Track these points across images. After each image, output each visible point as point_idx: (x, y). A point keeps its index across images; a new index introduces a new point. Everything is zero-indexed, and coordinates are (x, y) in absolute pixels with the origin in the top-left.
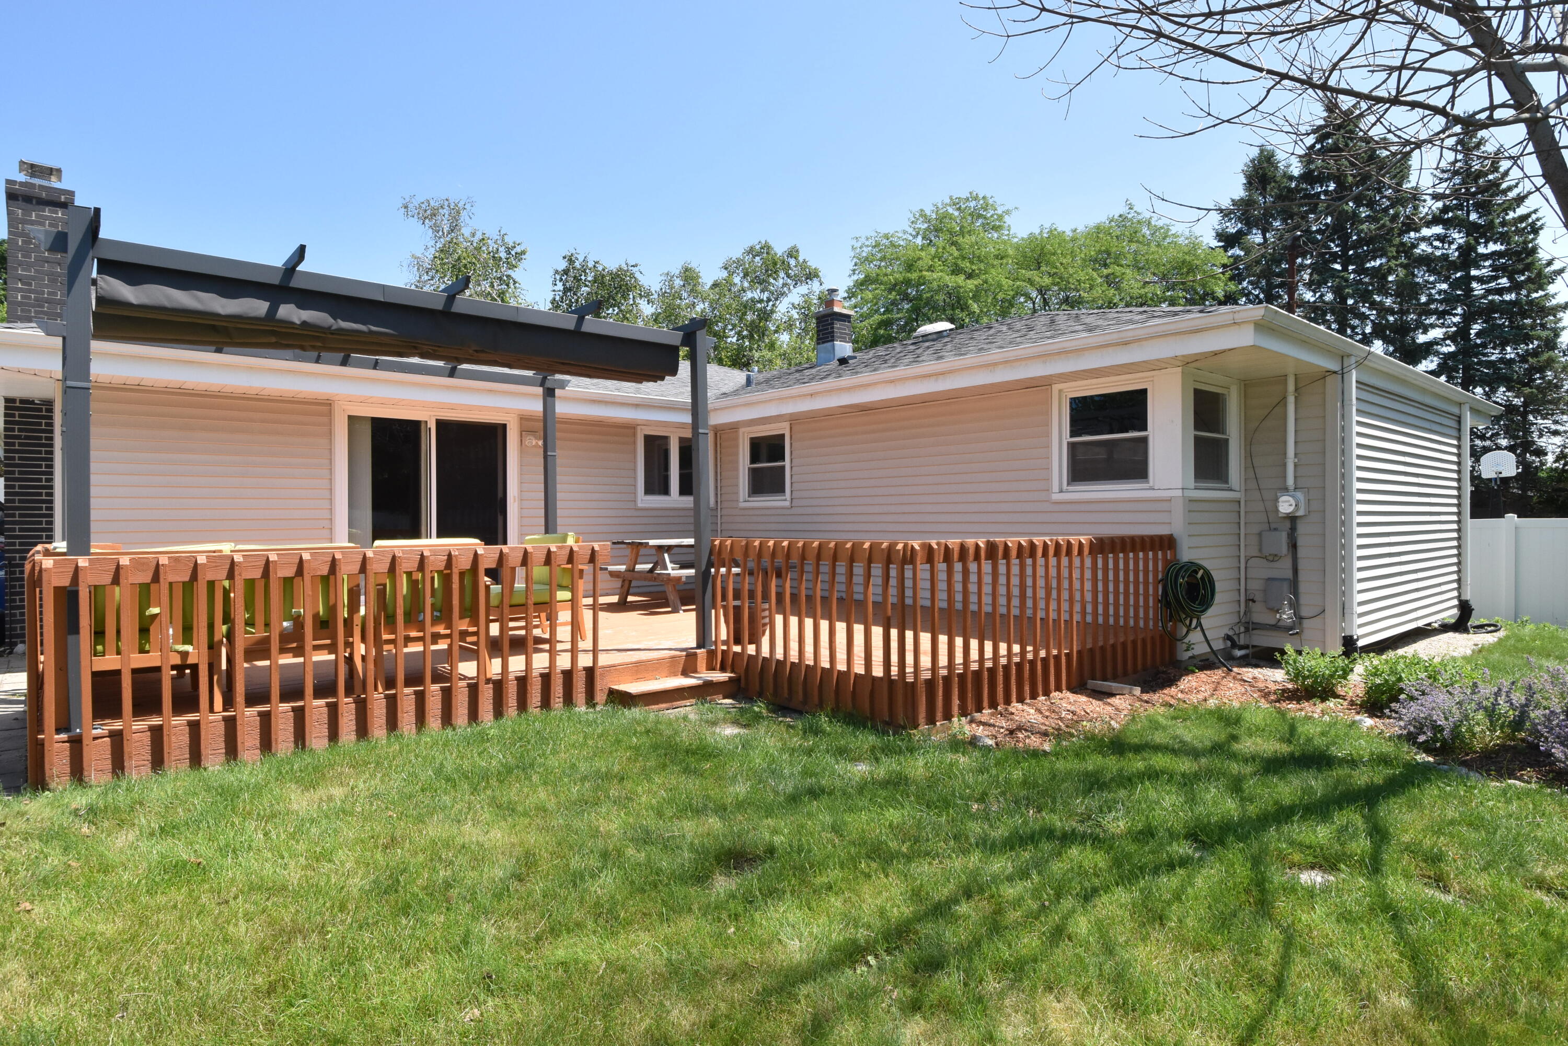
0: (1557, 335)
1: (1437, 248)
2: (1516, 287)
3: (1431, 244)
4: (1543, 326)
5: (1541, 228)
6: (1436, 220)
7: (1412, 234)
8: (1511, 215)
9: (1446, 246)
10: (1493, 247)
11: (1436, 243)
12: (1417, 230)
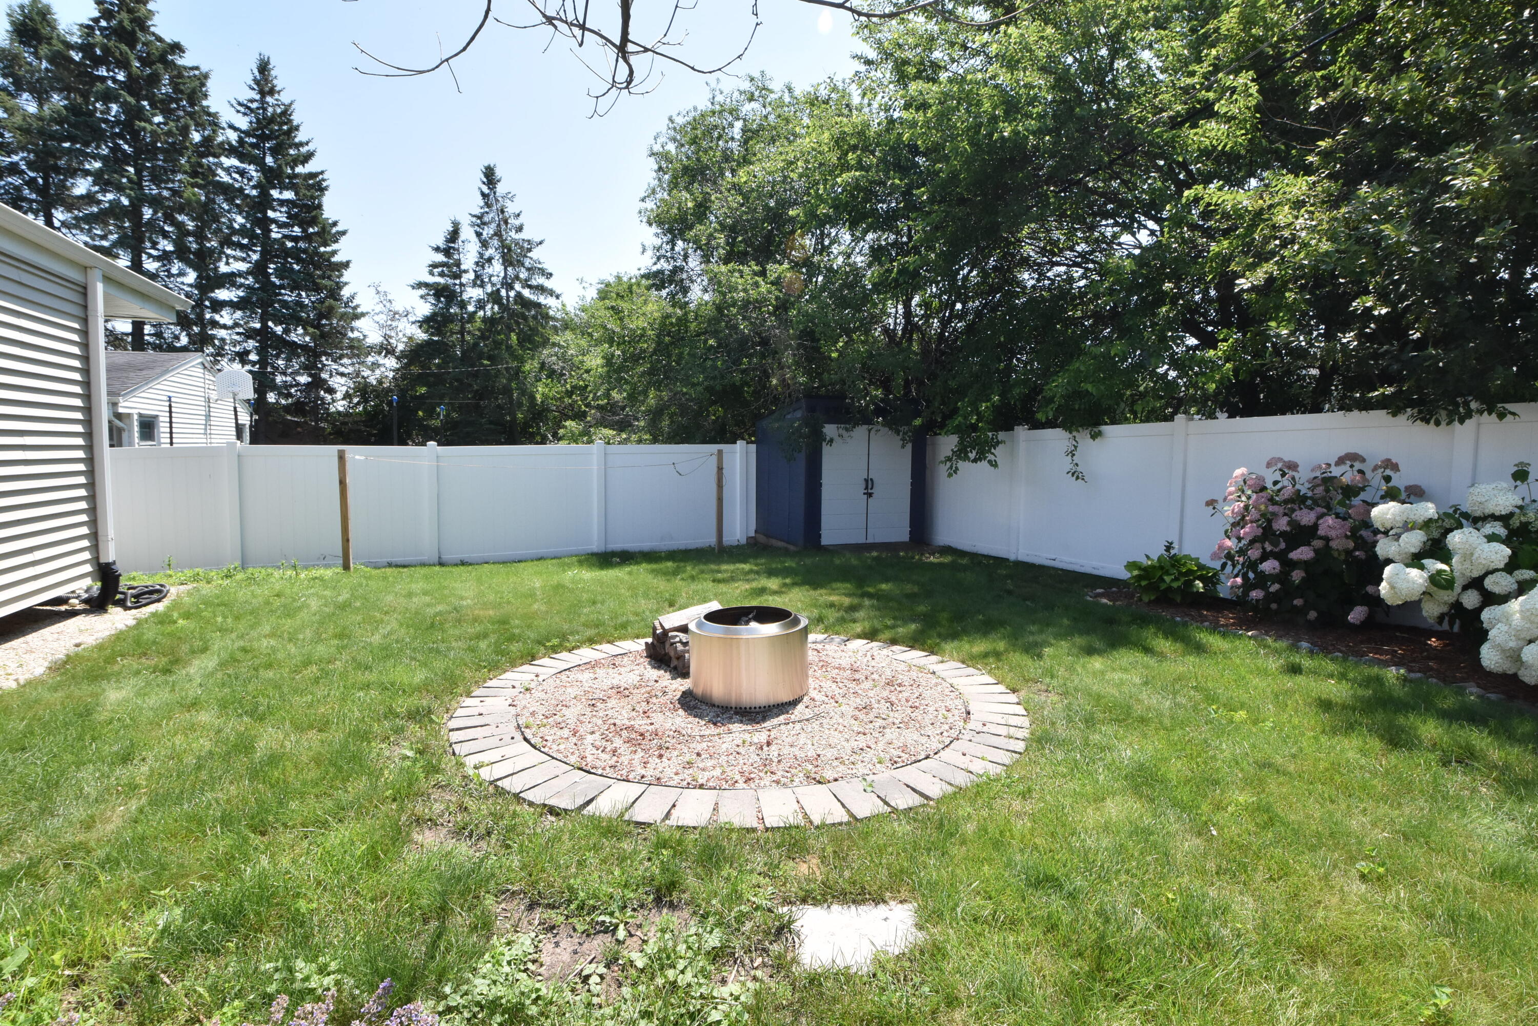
0: (340, 288)
1: (234, 179)
2: (308, 238)
3: (230, 175)
4: (329, 278)
5: (326, 188)
6: (232, 151)
7: (211, 159)
8: (299, 169)
9: (246, 181)
10: (289, 195)
11: (237, 176)
12: (216, 156)
